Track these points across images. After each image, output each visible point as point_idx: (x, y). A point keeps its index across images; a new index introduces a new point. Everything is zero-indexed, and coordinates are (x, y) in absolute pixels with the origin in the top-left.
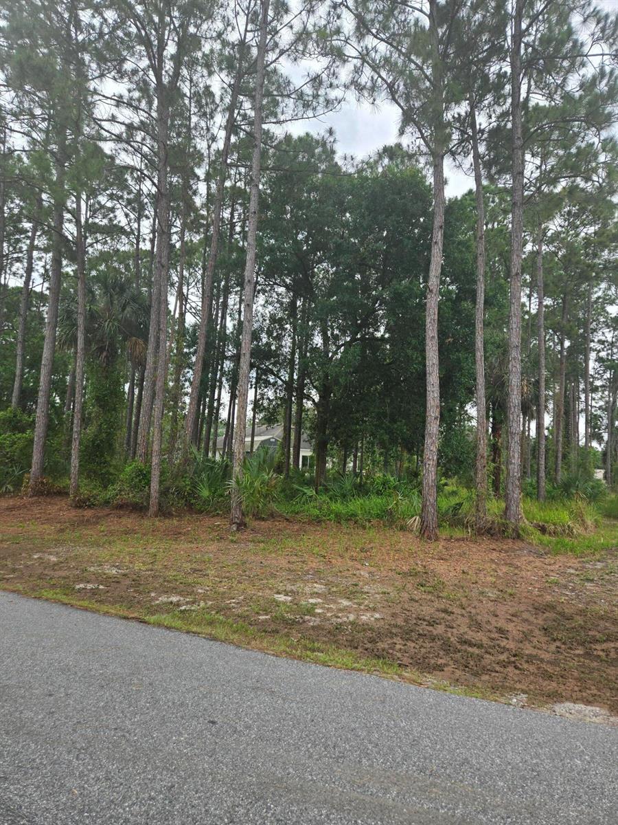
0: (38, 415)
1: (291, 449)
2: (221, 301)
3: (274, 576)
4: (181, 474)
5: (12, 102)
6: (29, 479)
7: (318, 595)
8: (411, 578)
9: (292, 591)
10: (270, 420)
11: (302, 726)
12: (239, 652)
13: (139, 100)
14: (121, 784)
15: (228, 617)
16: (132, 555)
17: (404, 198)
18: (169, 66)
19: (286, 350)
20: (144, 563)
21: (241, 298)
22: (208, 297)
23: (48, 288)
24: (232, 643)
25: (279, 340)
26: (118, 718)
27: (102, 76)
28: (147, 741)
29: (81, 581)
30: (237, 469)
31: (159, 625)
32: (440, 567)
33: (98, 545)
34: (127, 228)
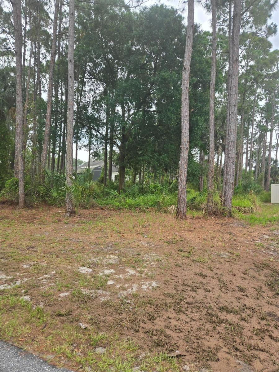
7: (112, 266)
8: (173, 245)
25: (99, 112)
32: (190, 236)
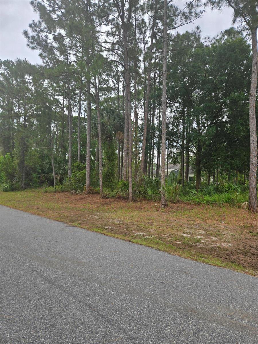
0: (87, 164)
1: (185, 174)
2: (152, 113)
3: (181, 226)
4: (140, 185)
5: (69, 43)
6: (86, 188)
7: (202, 235)
8: (245, 229)
9: (190, 233)
10: (175, 162)
11: (200, 288)
12: (170, 256)
13: (115, 32)
14: (130, 303)
15: (164, 242)
16: (124, 216)
17: (235, 53)
18: (126, 14)
19: (181, 131)
20: (129, 219)
21: (160, 111)
22: (146, 112)
23: (86, 116)
24: (166, 252)
25: (178, 127)
26: (126, 277)
27: (101, 24)
28: (137, 287)
29: (107, 225)
30: (163, 182)
31: (137, 243)
33: (112, 212)
34: (114, 87)
